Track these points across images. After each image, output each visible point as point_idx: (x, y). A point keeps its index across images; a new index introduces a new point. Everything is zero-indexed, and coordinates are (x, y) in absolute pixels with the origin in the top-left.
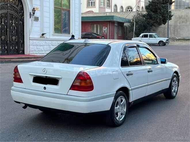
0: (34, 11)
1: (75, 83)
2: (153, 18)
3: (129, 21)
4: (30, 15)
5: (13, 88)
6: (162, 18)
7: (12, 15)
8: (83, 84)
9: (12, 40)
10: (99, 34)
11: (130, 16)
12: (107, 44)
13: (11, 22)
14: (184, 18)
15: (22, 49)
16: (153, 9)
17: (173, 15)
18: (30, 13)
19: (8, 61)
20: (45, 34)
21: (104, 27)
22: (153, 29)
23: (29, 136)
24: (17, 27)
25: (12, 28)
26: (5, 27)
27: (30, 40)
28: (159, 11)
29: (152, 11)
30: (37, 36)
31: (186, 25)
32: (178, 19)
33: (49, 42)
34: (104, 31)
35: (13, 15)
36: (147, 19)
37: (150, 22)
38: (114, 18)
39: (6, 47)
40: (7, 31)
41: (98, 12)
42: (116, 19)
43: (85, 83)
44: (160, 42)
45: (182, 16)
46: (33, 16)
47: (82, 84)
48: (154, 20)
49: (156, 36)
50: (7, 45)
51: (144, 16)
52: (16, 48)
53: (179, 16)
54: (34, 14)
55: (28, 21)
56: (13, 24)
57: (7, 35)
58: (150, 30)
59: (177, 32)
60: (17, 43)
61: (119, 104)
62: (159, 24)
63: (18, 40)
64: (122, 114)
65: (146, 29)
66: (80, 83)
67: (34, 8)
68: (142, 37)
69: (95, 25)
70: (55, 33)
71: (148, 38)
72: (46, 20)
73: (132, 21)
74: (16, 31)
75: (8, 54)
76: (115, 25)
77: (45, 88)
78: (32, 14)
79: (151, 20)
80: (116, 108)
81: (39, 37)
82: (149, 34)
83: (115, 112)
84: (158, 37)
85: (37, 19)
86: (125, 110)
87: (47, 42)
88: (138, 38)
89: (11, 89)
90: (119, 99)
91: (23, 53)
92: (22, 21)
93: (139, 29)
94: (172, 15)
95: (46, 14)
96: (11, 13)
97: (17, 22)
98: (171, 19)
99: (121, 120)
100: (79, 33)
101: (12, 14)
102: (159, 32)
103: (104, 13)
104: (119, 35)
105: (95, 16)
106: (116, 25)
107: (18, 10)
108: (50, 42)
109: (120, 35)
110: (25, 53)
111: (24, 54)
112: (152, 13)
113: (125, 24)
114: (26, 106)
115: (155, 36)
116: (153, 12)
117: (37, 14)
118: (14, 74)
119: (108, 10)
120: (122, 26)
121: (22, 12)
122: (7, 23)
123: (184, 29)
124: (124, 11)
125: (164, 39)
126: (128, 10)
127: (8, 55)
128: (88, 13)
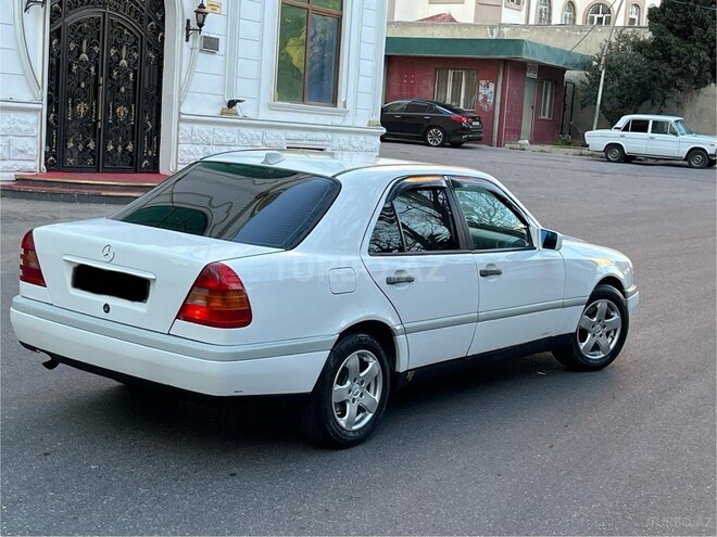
0: (200, 15)
1: (193, 299)
2: (674, 59)
3: (585, 65)
4: (188, 29)
5: (17, 299)
6: (707, 58)
7: (118, 27)
8: (217, 304)
9: (115, 117)
10: (461, 107)
11: (593, 44)
12: (330, 175)
13: (113, 51)
15: (150, 153)
16: (678, 20)
18: (188, 21)
19: (89, 195)
20: (239, 101)
21: (483, 82)
22: (675, 99)
23: (46, 454)
24: (135, 72)
25: (115, 74)
26: (93, 69)
27: (180, 120)
28: (697, 31)
29: (671, 28)
30: (211, 107)
33: (252, 131)
34: (481, 98)
35: (125, 27)
36: (651, 59)
37: (660, 73)
38: (524, 49)
39: (91, 145)
40: (97, 85)
41: (472, 22)
42: (533, 54)
43: (224, 300)
44: (695, 151)
46: (199, 36)
47: (213, 304)
48: (678, 65)
49: (679, 128)
50: (94, 136)
51: (640, 47)
52: (130, 147)
54: (201, 25)
55: (179, 52)
56: (120, 59)
57: (96, 98)
58: (663, 104)
60: (134, 133)
61: (352, 374)
62: (696, 83)
63: (137, 119)
64: (361, 409)
65: (646, 99)
66: (208, 300)
67: (202, 6)
68: (626, 129)
69: (451, 73)
70: (279, 100)
71: (649, 133)
72: (246, 48)
73: (595, 63)
74: (131, 87)
75: (96, 169)
76: (528, 75)
77: (107, 308)
78: (193, 25)
79: (664, 66)
80: (337, 387)
81: (216, 111)
82: (651, 118)
83: (335, 399)
84: (690, 132)
85: (211, 45)
86: (377, 398)
87: (246, 131)
88: (608, 131)
89: (11, 304)
90: (352, 360)
91: (154, 167)
92: (157, 51)
93: (620, 98)
95: (247, 28)
96: (116, 20)
97: (135, 55)
99: (354, 428)
100: (374, 105)
101: (119, 24)
102: (701, 111)
103: (492, 27)
104: (542, 117)
105: (457, 35)
106: (532, 75)
107: (142, 10)
108: (259, 132)
109: (546, 117)
110: (162, 169)
111: (158, 172)
112: (672, 39)
113: (569, 75)
114: (55, 361)
115: (677, 130)
116: (677, 34)
117: (213, 26)
118: (22, 256)
119: (510, 16)
120: (556, 82)
121: (156, 18)
122: (98, 56)
124: (579, 21)
125: (710, 143)
126: (596, 16)
127: (98, 171)
128: (433, 25)
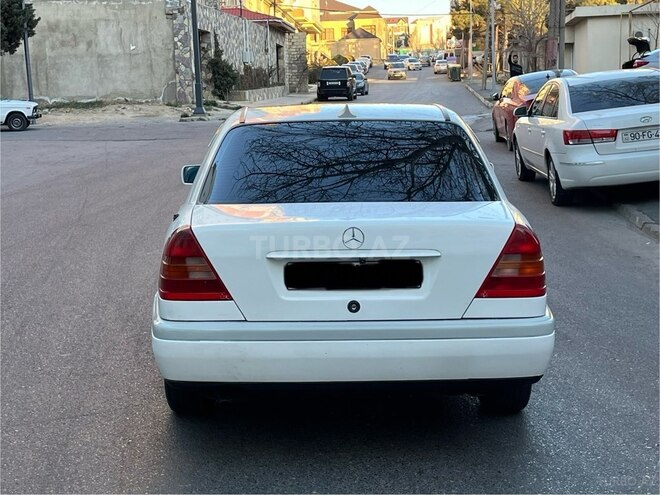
1: (500, 270)
6: (5, 28)
14: (67, 32)
17: (39, 19)
31: (75, 55)
32: (47, 33)
44: (13, 115)
45: (58, 21)
53: (48, 22)
59: (47, 79)
66: (521, 267)
94: (36, 18)
98: (33, 34)
123: (69, 67)
125: (26, 108)
